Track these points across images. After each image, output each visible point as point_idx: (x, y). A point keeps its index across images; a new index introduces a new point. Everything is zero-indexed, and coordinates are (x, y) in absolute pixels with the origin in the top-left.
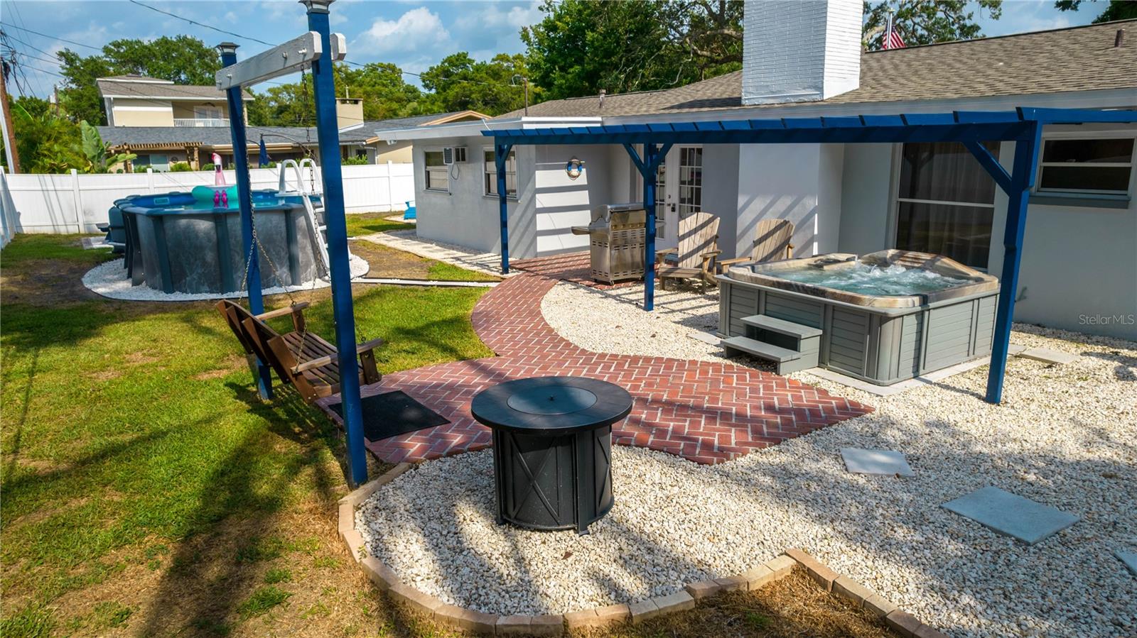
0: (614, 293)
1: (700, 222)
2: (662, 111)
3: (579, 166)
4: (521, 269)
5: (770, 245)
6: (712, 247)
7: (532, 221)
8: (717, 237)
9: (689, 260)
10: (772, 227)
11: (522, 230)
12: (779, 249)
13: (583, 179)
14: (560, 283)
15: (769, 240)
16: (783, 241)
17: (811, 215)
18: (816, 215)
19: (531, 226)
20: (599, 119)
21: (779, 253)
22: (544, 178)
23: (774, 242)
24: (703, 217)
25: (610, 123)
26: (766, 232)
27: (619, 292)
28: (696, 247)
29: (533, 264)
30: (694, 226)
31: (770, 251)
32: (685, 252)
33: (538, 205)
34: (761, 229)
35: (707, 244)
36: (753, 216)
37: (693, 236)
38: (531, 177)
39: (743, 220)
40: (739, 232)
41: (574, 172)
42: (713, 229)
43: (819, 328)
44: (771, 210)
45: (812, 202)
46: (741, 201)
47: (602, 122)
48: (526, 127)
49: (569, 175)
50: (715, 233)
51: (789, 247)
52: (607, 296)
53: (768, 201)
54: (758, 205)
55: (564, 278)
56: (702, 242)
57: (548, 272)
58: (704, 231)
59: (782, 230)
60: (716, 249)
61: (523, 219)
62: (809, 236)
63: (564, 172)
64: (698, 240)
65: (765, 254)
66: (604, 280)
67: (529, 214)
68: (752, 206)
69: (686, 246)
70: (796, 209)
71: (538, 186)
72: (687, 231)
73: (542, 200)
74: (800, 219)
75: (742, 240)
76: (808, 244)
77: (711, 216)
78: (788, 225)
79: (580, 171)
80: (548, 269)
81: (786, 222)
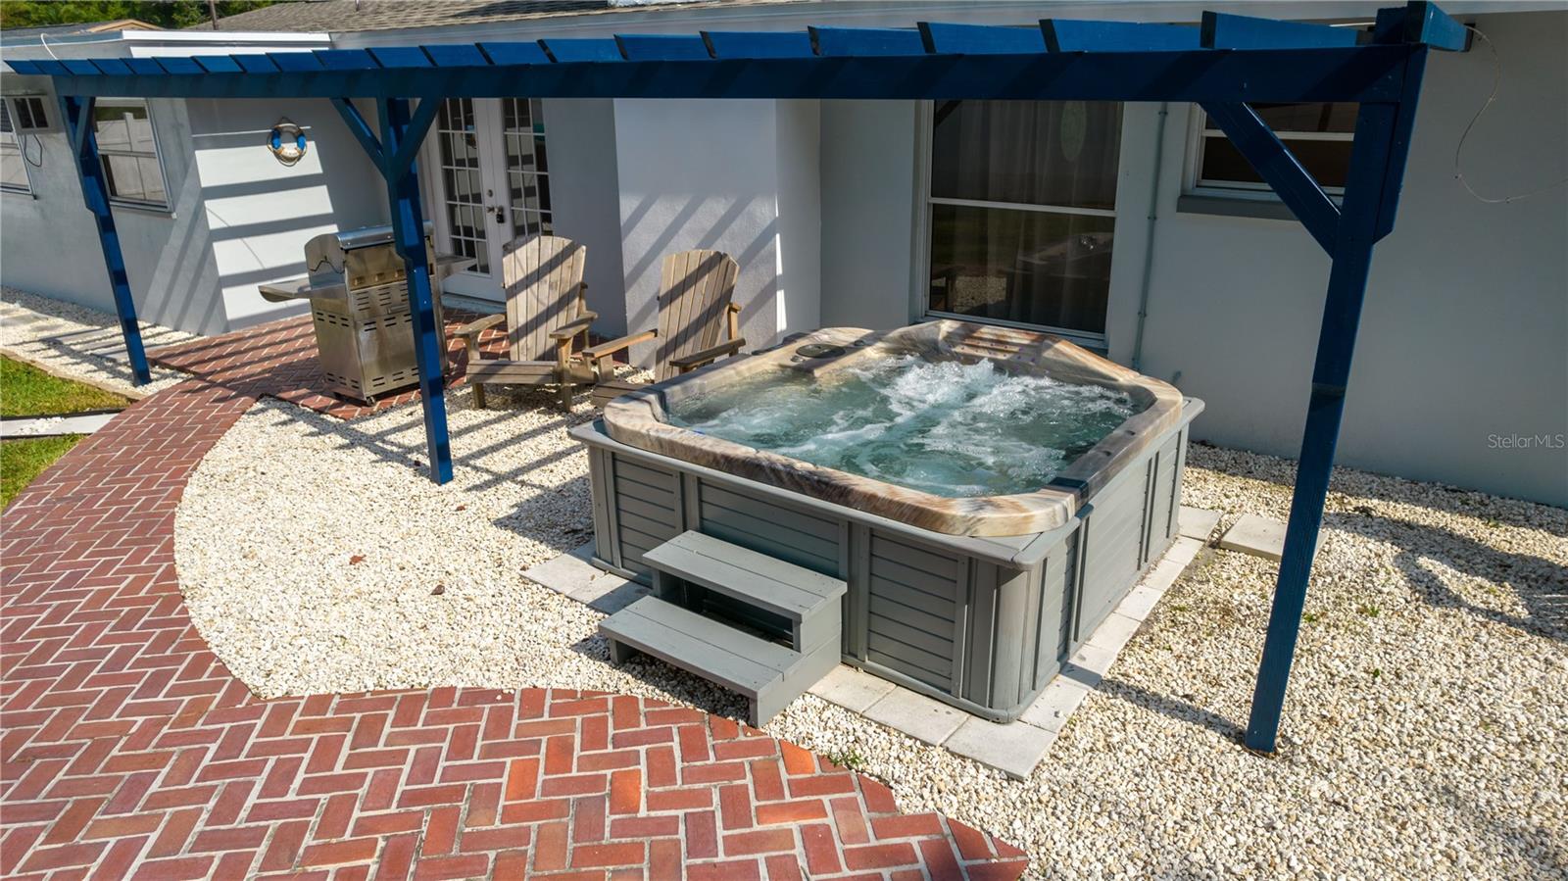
0: (370, 427)
1: (547, 256)
2: (450, 21)
3: (299, 137)
4: (181, 369)
5: (692, 305)
6: (577, 309)
7: (207, 257)
8: (583, 286)
9: (530, 338)
10: (693, 267)
11: (191, 276)
12: (711, 314)
13: (311, 162)
14: (259, 405)
15: (689, 294)
16: (717, 296)
17: (766, 237)
18: (778, 236)
19: (206, 266)
20: (325, 37)
21: (711, 324)
22: (215, 165)
23: (699, 298)
24: (552, 245)
25: (351, 44)
26: (681, 277)
27: (386, 422)
28: (542, 308)
29: (214, 352)
30: (534, 266)
31: (695, 317)
32: (522, 321)
33: (214, 224)
34: (668, 271)
35: (563, 302)
36: (653, 239)
37: (535, 287)
38: (188, 167)
39: (635, 245)
40: (627, 270)
41: (289, 149)
42: (575, 269)
43: (836, 576)
44: (687, 226)
45: (767, 210)
46: (627, 206)
47: (331, 44)
48: (138, 53)
49: (278, 156)
50: (580, 278)
51: (731, 309)
52: (356, 440)
53: (680, 208)
54: (660, 215)
55: (267, 390)
56: (555, 298)
57: (238, 373)
58: (555, 275)
59: (715, 271)
60: (586, 313)
61: (189, 252)
62: (768, 280)
63: (265, 152)
64: (544, 294)
65: (684, 325)
66: (352, 394)
67: (198, 242)
68: (648, 216)
69: (522, 310)
70: (735, 226)
71: (204, 184)
72: (520, 276)
73: (221, 213)
74: (746, 245)
75: (635, 286)
76: (766, 296)
77: (567, 242)
78: (724, 262)
79: (302, 146)
80: (244, 365)
81: (719, 257)
